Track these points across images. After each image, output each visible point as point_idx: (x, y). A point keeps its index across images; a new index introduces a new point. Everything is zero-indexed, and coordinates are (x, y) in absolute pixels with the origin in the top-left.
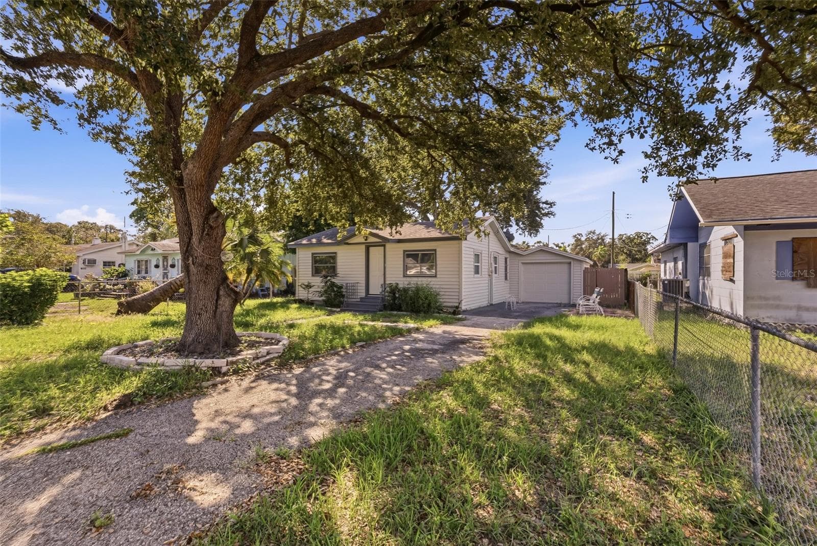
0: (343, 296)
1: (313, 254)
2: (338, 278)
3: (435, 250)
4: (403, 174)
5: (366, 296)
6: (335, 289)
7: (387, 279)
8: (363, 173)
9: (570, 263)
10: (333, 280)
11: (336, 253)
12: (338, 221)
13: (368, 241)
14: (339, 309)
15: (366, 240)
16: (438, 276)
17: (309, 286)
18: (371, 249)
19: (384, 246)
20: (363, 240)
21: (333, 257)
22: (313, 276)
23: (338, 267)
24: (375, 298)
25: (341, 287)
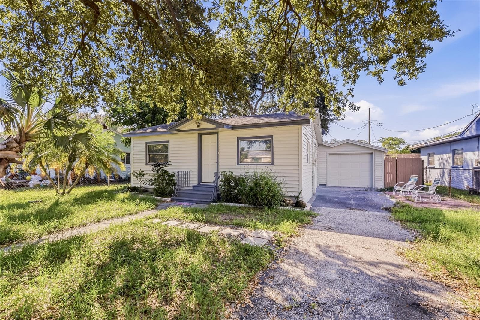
0: (175, 184)
1: (147, 143)
2: (170, 167)
3: (272, 137)
4: (245, 32)
5: (199, 184)
6: (167, 177)
7: (220, 167)
8: (195, 32)
9: (372, 154)
10: (165, 168)
11: (168, 142)
12: (167, 103)
13: (201, 127)
14: (170, 199)
15: (198, 126)
16: (275, 164)
17: (141, 174)
18: (204, 137)
19: (217, 133)
20: (195, 127)
21: (166, 147)
22: (147, 164)
23: (171, 155)
24: (207, 186)
25: (173, 176)
